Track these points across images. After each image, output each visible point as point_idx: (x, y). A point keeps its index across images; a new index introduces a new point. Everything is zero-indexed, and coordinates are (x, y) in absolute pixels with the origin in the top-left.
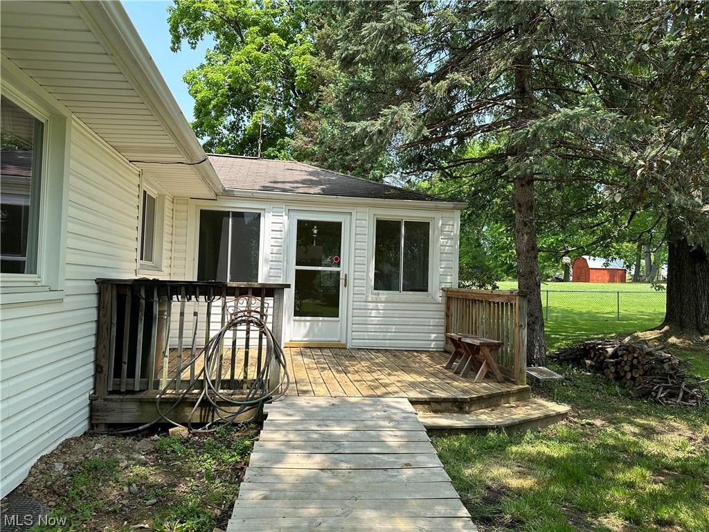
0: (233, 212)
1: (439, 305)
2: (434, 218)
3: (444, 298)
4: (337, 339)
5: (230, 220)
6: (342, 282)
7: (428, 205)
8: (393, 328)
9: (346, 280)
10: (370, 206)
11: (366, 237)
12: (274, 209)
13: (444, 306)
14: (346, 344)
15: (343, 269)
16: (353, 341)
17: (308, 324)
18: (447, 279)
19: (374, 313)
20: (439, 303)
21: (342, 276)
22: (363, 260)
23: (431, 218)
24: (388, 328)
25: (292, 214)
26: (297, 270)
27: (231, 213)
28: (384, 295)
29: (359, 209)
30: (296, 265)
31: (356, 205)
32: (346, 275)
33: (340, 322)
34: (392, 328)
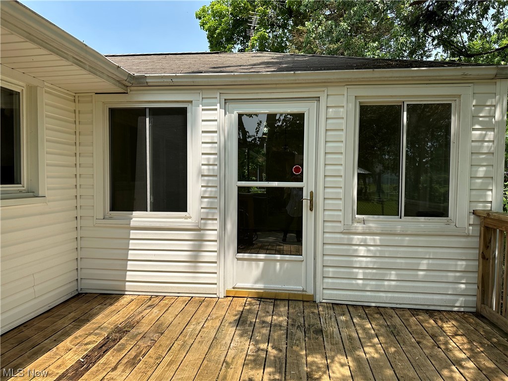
0: (150, 109)
1: (469, 239)
2: (460, 96)
3: (478, 228)
4: (300, 288)
5: (148, 119)
6: (306, 204)
7: (437, 74)
8: (393, 275)
9: (311, 201)
10: (349, 83)
11: (343, 133)
12: (205, 101)
13: (477, 239)
14: (313, 296)
15: (307, 185)
16: (325, 291)
17: (261, 263)
18: (486, 196)
19: (362, 251)
20: (468, 236)
21: (306, 195)
22: (339, 170)
23: (454, 96)
24: (386, 274)
25: (230, 106)
26: (239, 187)
27: (147, 111)
28: (374, 222)
29: (332, 91)
30: (239, 180)
31: (326, 84)
32: (312, 193)
33: (304, 263)
34: (390, 274)
